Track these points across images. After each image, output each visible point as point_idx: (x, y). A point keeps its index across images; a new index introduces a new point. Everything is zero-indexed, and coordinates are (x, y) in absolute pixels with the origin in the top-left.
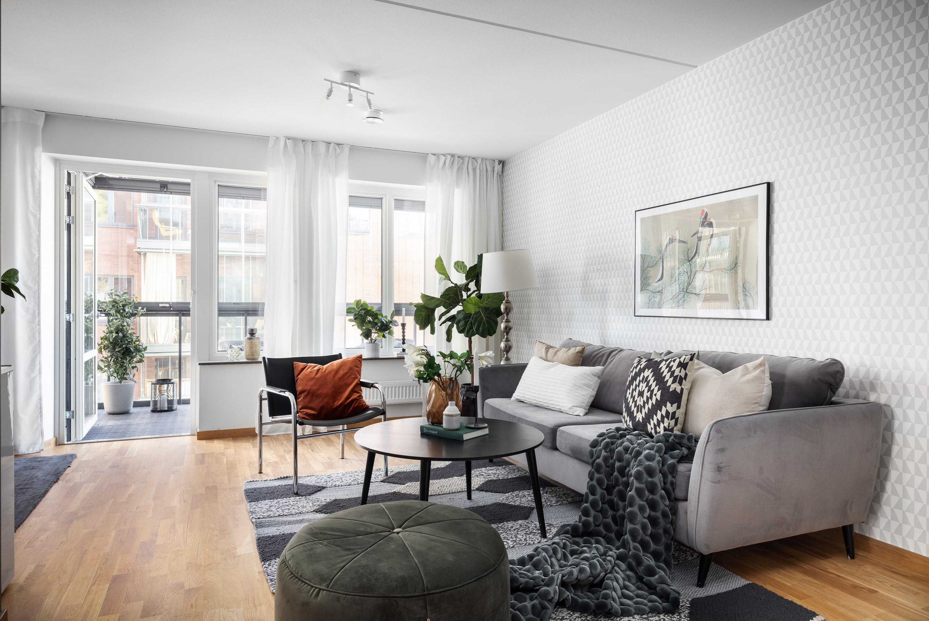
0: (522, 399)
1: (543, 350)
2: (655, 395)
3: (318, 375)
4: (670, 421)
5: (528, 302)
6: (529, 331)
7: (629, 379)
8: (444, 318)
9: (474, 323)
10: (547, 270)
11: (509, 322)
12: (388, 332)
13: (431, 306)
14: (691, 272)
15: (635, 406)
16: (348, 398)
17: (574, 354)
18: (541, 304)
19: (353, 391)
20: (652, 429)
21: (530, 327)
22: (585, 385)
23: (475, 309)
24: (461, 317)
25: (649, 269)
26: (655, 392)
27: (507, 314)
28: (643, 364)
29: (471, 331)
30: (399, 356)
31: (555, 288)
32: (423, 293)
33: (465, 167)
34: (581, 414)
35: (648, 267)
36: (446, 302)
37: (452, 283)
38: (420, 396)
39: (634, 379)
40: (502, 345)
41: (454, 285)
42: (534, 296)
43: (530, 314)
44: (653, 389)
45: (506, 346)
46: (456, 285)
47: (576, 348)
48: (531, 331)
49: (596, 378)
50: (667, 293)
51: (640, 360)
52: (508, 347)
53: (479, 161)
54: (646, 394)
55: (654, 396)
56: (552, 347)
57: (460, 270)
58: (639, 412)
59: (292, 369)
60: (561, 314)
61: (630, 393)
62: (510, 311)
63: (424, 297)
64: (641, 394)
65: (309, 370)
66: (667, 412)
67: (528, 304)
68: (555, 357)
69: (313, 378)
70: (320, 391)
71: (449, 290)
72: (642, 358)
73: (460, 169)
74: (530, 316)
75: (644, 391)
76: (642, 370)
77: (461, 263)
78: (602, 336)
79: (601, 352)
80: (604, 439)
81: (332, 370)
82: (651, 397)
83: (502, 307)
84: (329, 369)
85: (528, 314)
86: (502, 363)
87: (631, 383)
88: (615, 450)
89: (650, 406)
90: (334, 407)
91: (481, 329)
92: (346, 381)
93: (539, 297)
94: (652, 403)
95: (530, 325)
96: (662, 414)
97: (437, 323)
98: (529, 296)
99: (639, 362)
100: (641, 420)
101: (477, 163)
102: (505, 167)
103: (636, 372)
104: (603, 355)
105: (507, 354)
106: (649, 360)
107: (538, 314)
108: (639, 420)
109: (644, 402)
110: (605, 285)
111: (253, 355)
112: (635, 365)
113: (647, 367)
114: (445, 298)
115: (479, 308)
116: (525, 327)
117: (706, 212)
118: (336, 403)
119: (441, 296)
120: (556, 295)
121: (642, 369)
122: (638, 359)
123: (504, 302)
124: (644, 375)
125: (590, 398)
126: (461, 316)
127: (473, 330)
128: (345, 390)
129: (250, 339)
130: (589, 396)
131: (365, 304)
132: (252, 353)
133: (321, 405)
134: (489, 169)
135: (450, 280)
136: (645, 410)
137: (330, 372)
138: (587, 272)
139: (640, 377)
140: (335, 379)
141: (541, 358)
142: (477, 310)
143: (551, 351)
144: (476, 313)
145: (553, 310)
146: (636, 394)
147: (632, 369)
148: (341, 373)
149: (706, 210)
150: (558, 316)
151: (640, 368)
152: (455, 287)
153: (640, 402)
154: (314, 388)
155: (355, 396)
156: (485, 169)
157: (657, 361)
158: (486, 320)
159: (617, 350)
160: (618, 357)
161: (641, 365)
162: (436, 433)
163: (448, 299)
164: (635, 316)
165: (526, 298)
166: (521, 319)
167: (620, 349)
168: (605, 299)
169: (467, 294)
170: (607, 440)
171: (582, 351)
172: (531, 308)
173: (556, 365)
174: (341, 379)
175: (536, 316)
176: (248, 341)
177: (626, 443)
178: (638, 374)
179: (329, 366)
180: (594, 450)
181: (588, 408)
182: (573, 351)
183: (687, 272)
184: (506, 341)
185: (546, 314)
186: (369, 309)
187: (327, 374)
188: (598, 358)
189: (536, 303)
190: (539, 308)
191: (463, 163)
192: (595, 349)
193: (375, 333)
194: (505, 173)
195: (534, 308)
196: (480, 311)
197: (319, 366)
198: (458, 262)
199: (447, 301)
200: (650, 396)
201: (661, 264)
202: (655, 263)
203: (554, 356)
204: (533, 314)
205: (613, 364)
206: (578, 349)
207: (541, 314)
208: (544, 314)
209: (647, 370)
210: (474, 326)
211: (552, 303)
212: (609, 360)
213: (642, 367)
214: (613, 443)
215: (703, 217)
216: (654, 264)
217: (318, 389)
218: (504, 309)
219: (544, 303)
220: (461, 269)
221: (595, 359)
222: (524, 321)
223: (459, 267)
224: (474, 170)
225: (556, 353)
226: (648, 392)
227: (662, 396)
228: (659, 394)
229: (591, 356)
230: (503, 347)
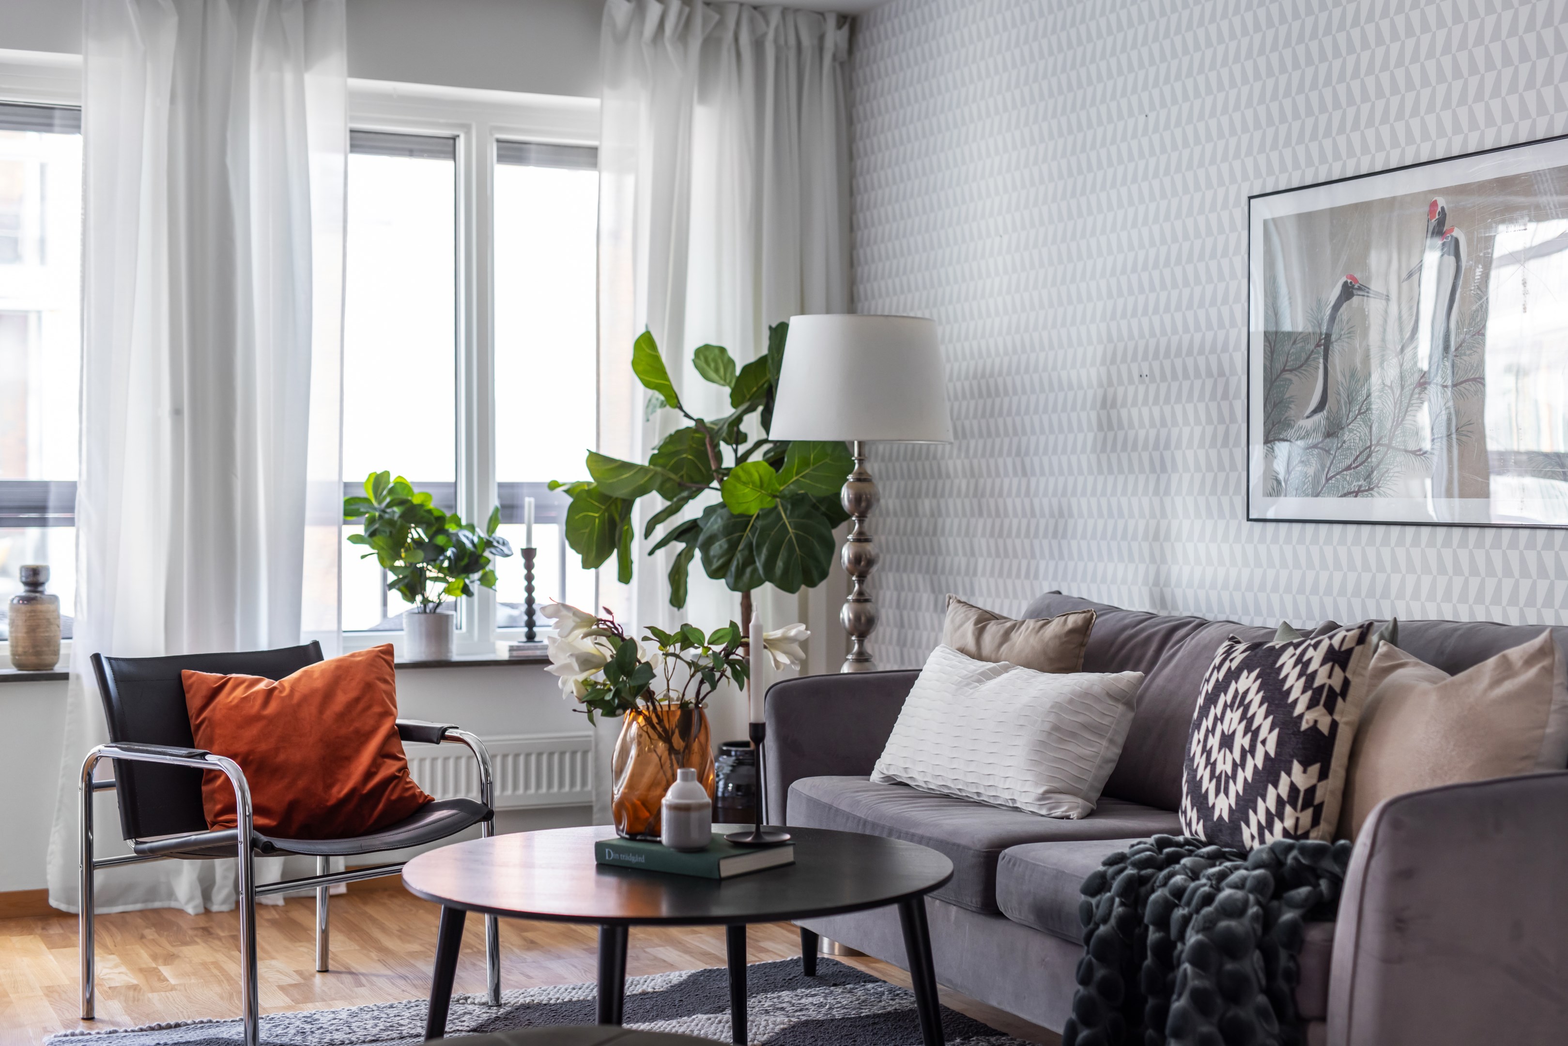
0: (903, 777)
1: (969, 628)
2: (1264, 742)
3: (270, 710)
4: (1299, 815)
5: (932, 476)
6: (935, 572)
7: (1200, 701)
8: (660, 532)
9: (759, 546)
11: (867, 540)
12: (476, 576)
13: (621, 493)
14: (1402, 387)
15: (1212, 775)
16: (369, 775)
17: (1059, 637)
18: (973, 482)
19: (386, 753)
20: (1253, 837)
21: (940, 559)
22: (1085, 727)
23: (762, 501)
24: (716, 527)
25: (1287, 375)
26: (1262, 736)
27: (862, 518)
28: (1239, 656)
29: (749, 570)
30: (515, 653)
31: (1015, 433)
32: (594, 450)
33: (729, 36)
34: (1074, 814)
35: (1284, 370)
36: (669, 479)
37: (687, 416)
38: (584, 783)
39: (1212, 699)
40: (846, 613)
41: (692, 424)
42: (951, 457)
43: (940, 515)
44: (1259, 728)
45: (857, 617)
46: (699, 422)
47: (1066, 621)
48: (943, 572)
49: (1120, 708)
50: (1338, 449)
51: (1232, 647)
52: (863, 619)
53: (775, 18)
54: (1241, 741)
55: (1259, 746)
56: (994, 617)
57: (713, 375)
58: (1222, 795)
59: (180, 690)
60: (1033, 514)
61: (1199, 741)
62: (869, 506)
63: (596, 460)
64: (1227, 742)
65: (237, 693)
66: (1293, 789)
67: (932, 483)
68: (1005, 647)
69: (264, 712)
70: (282, 757)
71: (680, 436)
72: (1239, 642)
73: (710, 44)
74: (940, 521)
75: (1234, 732)
76: (1233, 675)
77: (717, 352)
78: (1156, 583)
79: (1143, 630)
80: (1122, 870)
81: (317, 692)
82: (1252, 750)
83: (845, 494)
84: (302, 689)
85: (932, 515)
86: (846, 669)
87: (1204, 712)
88: (1147, 898)
89: (1249, 773)
90: (329, 804)
91: (780, 564)
92: (357, 724)
93: (967, 462)
94: (1255, 766)
95: (940, 553)
96: (1279, 796)
97: (638, 547)
98: (935, 458)
99: (1228, 652)
100: (1226, 817)
101: (767, 23)
102: (860, 38)
103: (1217, 680)
104: (1149, 638)
105: (861, 643)
106: (1254, 647)
107: (964, 515)
108: (1220, 817)
109: (1235, 765)
110: (1163, 423)
111: (37, 653)
112: (1217, 661)
113: (1247, 665)
114: (664, 466)
115: (775, 496)
116: (925, 559)
117: (1443, 208)
118: (335, 790)
119: (653, 459)
120: (1018, 454)
121: (1233, 673)
122: (1227, 643)
123: (850, 477)
124: (1236, 691)
125: (1100, 767)
126: (716, 524)
127: (755, 570)
128: (358, 750)
129: (27, 600)
130: (1098, 761)
131: (402, 485)
132: (31, 648)
133: (290, 797)
134: (806, 41)
135: (681, 408)
136: (1237, 787)
137: (303, 701)
138: (1110, 383)
139: (1225, 694)
140: (325, 717)
141: (963, 651)
142: (768, 503)
143: (993, 630)
144: (765, 514)
145: (1009, 501)
146: (1214, 742)
147: (1207, 675)
148: (341, 699)
149: (1441, 202)
150: (1024, 522)
151: (1230, 668)
152: (696, 430)
153: (1224, 766)
154: (263, 747)
155: (390, 768)
156: (792, 41)
157: (1273, 648)
158: (797, 535)
159: (1189, 623)
160: (1190, 644)
161: (1231, 661)
162: (642, 859)
163: (675, 469)
164: (1248, 519)
165: (927, 464)
166: (912, 533)
167: (1197, 621)
168: (1164, 469)
169: (736, 451)
170: (1130, 871)
171: (1085, 628)
172: (942, 495)
173: (1006, 669)
174: (341, 717)
175: (956, 521)
176: (21, 609)
177: (1178, 879)
178: (1221, 687)
179: (301, 678)
180: (1094, 901)
181: (1096, 795)
182: (1055, 627)
183: (1391, 387)
184: (857, 601)
185: (989, 515)
186: (416, 501)
187: (299, 705)
188: (1133, 649)
189: (957, 481)
190: (967, 495)
191: (721, 23)
192: (1127, 621)
193: (436, 579)
194: (858, 56)
195: (951, 495)
196: (776, 507)
197: (268, 681)
198: (707, 347)
199: (673, 476)
200: (1250, 746)
201: (1321, 361)
202: (1304, 356)
203: (1001, 644)
204: (948, 515)
205: (1176, 666)
206: (1073, 620)
207: (973, 515)
208: (981, 514)
209: (1245, 673)
210: (759, 554)
211: (1006, 481)
212: (1165, 655)
213: (1234, 665)
214: (1142, 881)
215: (1434, 222)
216: (1303, 359)
217: (277, 750)
218: (849, 501)
219: (982, 481)
220: (717, 371)
221: (1124, 651)
222: (920, 540)
223: (708, 365)
224: (758, 45)
225: (1006, 636)
226: (1245, 734)
227: (1280, 743)
228: (1272, 739)
229: (1112, 644)
230: (849, 620)
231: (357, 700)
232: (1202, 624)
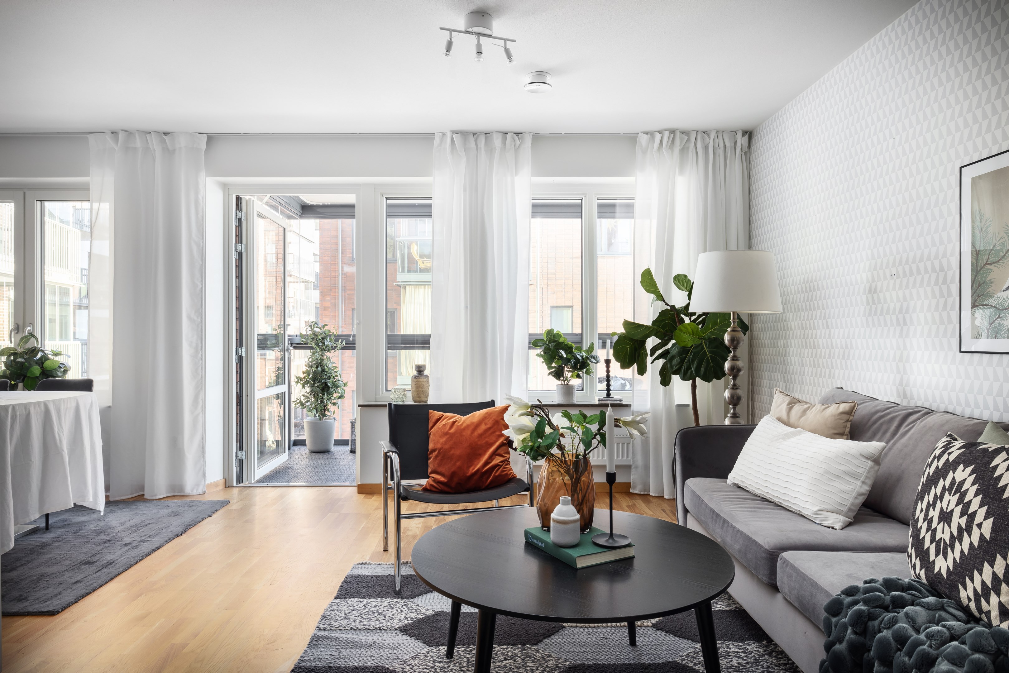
0: (742, 485)
1: (784, 406)
2: (979, 526)
3: (452, 431)
5: (784, 330)
6: (786, 373)
7: (924, 479)
8: (659, 352)
9: (693, 361)
10: (811, 282)
11: (737, 360)
12: (584, 370)
13: (637, 337)
15: (933, 540)
16: (486, 463)
17: (835, 416)
18: (803, 332)
19: (495, 454)
20: (969, 600)
21: (788, 367)
22: (846, 473)
23: (694, 341)
24: (675, 352)
25: (989, 267)
26: (977, 521)
27: (735, 348)
28: (955, 452)
29: (690, 371)
30: (601, 402)
31: (823, 308)
32: (631, 320)
33: (692, 145)
34: (837, 526)
35: (986, 264)
36: (659, 331)
37: (667, 304)
38: (627, 456)
39: (932, 481)
40: (727, 394)
41: (669, 308)
42: (792, 321)
43: (788, 347)
44: (975, 513)
45: (732, 396)
46: (673, 307)
47: (839, 407)
48: (789, 373)
49: (870, 463)
51: (949, 443)
52: (735, 398)
53: (713, 135)
54: (958, 520)
55: (975, 528)
56: (799, 402)
57: (682, 287)
58: (941, 557)
59: (427, 419)
60: (832, 347)
61: (922, 510)
62: (738, 343)
63: (627, 324)
64: (946, 517)
65: (444, 422)
67: (784, 332)
68: (803, 418)
69: (446, 434)
70: (452, 452)
71: (663, 313)
72: (955, 439)
73: (684, 150)
74: (788, 350)
75: (952, 511)
76: (951, 466)
77: (683, 277)
78: (901, 384)
79: (889, 414)
80: (856, 603)
81: (472, 423)
82: (969, 529)
83: (727, 338)
84: (468, 422)
85: (784, 347)
86: (727, 422)
87: (926, 489)
88: (876, 634)
89: (966, 547)
90: (468, 475)
91: (703, 369)
92: (487, 439)
93: (800, 322)
94: (971, 543)
95: (788, 365)
96: (994, 573)
97: (649, 359)
98: (785, 321)
99: (947, 447)
100: (944, 573)
101: (710, 138)
102: (753, 140)
103: (937, 467)
104: (892, 419)
105: (734, 409)
106: (971, 446)
107: (799, 347)
108: (939, 572)
109: (953, 537)
110: (905, 299)
111: (419, 397)
112: (937, 452)
113: (962, 460)
114: (658, 326)
115: (701, 339)
116: (781, 366)
118: (471, 469)
119: (654, 323)
120: (825, 318)
121: (951, 464)
122: (945, 439)
123: (729, 330)
124: (954, 479)
125: (856, 498)
127: (692, 371)
128: (485, 452)
129: (416, 377)
130: (854, 494)
131: (559, 335)
132: (418, 394)
133: (453, 470)
134: (728, 144)
135: (664, 301)
136: (955, 555)
137: (468, 426)
138: (873, 281)
139: (944, 480)
140: (473, 435)
141: (779, 419)
142: (698, 342)
143: (797, 408)
144: (697, 346)
145: (820, 341)
146: (935, 514)
147: (930, 460)
148: (483, 427)
150: (828, 351)
151: (948, 460)
152: (671, 310)
153: (943, 534)
154: (447, 447)
155: (497, 460)
156: (721, 145)
157: (986, 450)
158: (711, 356)
159: (919, 411)
160: (919, 425)
161: (949, 454)
162: (543, 545)
163: (663, 327)
164: (961, 351)
165: (782, 324)
166: (776, 355)
167: (925, 410)
168: (905, 323)
169: (690, 319)
170: (860, 607)
171: (850, 412)
172: (789, 338)
173: (800, 433)
174: (481, 436)
175: (795, 350)
176: (415, 380)
177: (902, 625)
178: (941, 473)
179: (469, 417)
180: (834, 620)
182: (834, 410)
184: (732, 389)
185: (811, 347)
186: (561, 340)
187: (464, 429)
188: (882, 424)
189: (795, 332)
190: (800, 338)
191: (688, 140)
192: (878, 408)
193: (569, 371)
194: (752, 148)
195: (792, 338)
196: (702, 343)
197: (458, 416)
198: (679, 275)
199: (662, 330)
200: (966, 526)
202: (1001, 254)
203: (801, 417)
204: (791, 347)
205: (910, 438)
206: (844, 407)
207: (803, 347)
208: (807, 347)
209: (961, 467)
210: (693, 364)
211: (819, 331)
212: (902, 430)
213: (952, 458)
214: (872, 617)
216: (1000, 257)
217: (451, 448)
218: (728, 341)
219: (807, 331)
220: (683, 285)
221: (876, 426)
222: (779, 358)
223: (680, 283)
224: (706, 148)
225: (805, 412)
226: (961, 516)
227: (994, 529)
228: (988, 525)
229: (869, 420)
230: (728, 397)
231: (490, 428)
232: (929, 412)
